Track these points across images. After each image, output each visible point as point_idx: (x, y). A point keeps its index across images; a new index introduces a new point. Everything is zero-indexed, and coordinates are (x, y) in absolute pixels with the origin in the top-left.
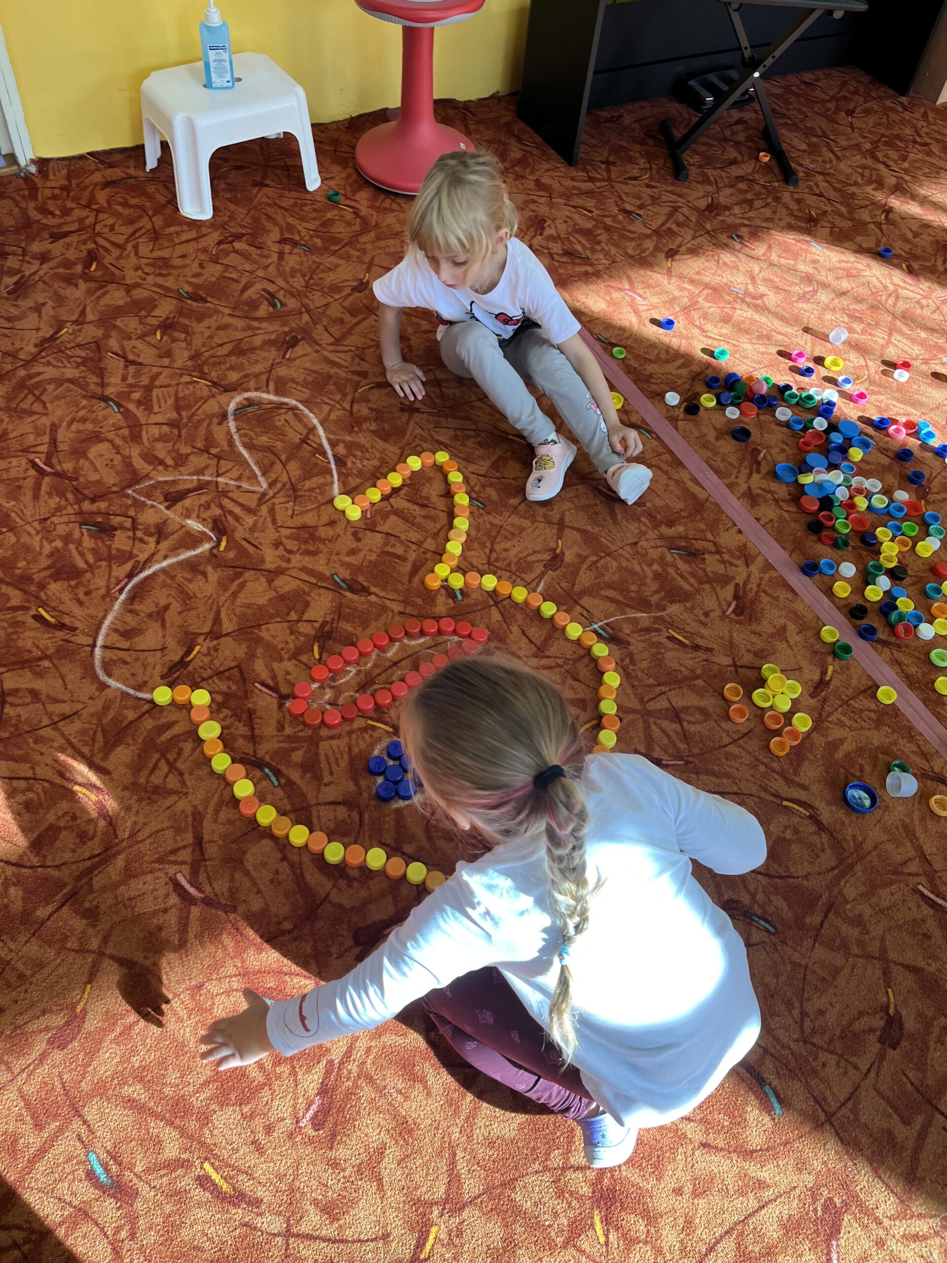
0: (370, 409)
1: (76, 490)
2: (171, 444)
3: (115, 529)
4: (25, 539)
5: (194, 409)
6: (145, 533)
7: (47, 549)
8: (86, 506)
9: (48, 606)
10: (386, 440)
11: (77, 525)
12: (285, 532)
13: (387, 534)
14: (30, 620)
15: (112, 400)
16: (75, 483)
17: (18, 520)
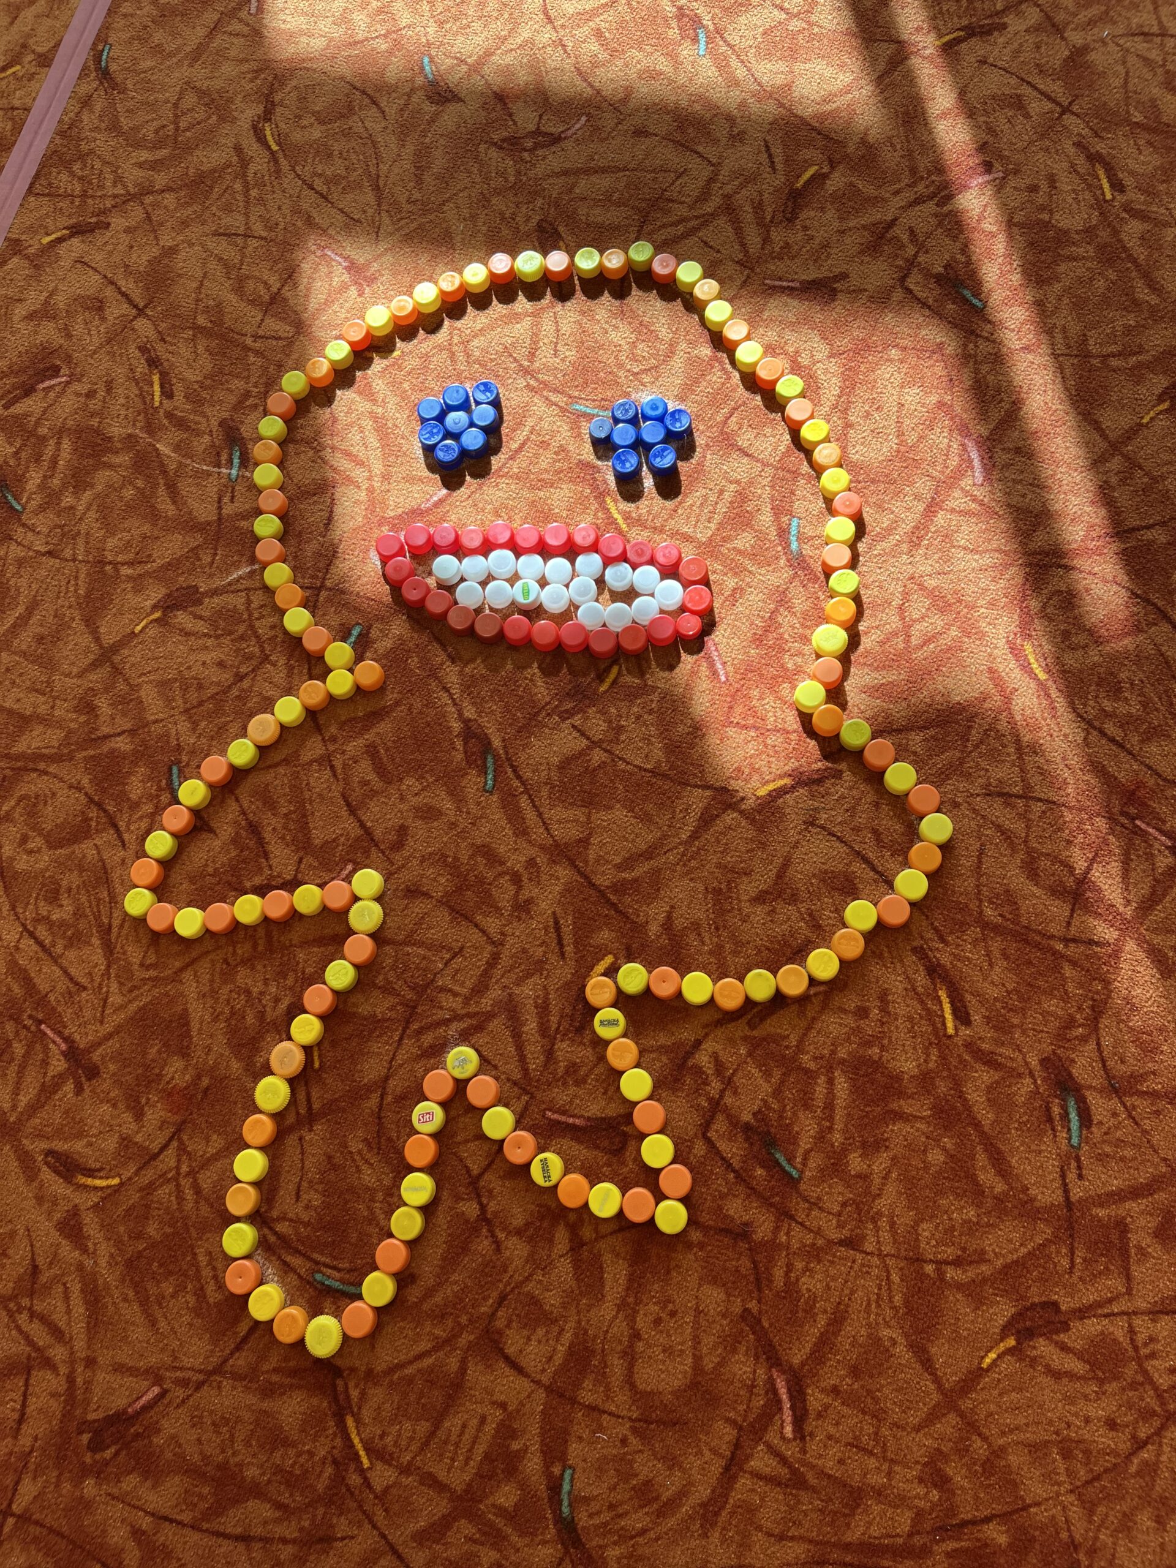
0: (139, 1116)
1: (760, 1280)
2: (529, 1287)
3: (747, 1128)
4: (906, 1219)
5: (428, 1362)
6: (706, 1083)
7: (880, 1163)
8: (763, 1227)
9: (935, 1029)
10: (184, 1020)
11: (803, 1186)
12: (492, 924)
13: (352, 811)
14: (976, 1018)
15: (559, 1519)
16: (753, 1305)
17: (895, 1278)
